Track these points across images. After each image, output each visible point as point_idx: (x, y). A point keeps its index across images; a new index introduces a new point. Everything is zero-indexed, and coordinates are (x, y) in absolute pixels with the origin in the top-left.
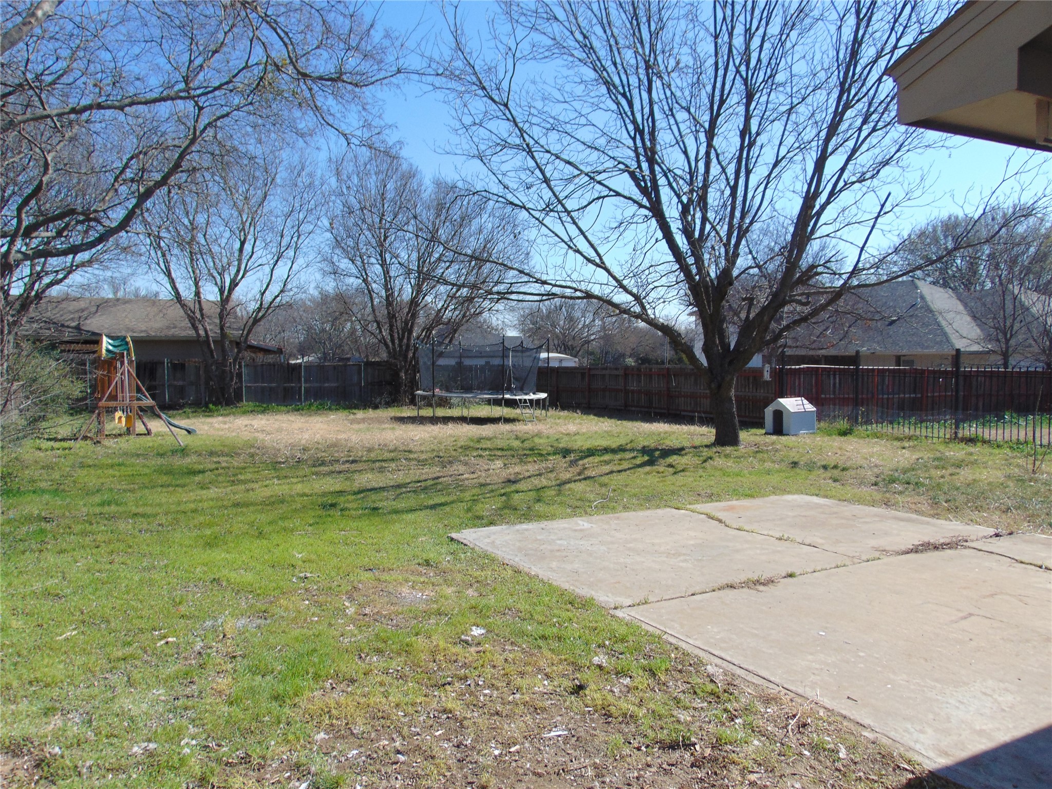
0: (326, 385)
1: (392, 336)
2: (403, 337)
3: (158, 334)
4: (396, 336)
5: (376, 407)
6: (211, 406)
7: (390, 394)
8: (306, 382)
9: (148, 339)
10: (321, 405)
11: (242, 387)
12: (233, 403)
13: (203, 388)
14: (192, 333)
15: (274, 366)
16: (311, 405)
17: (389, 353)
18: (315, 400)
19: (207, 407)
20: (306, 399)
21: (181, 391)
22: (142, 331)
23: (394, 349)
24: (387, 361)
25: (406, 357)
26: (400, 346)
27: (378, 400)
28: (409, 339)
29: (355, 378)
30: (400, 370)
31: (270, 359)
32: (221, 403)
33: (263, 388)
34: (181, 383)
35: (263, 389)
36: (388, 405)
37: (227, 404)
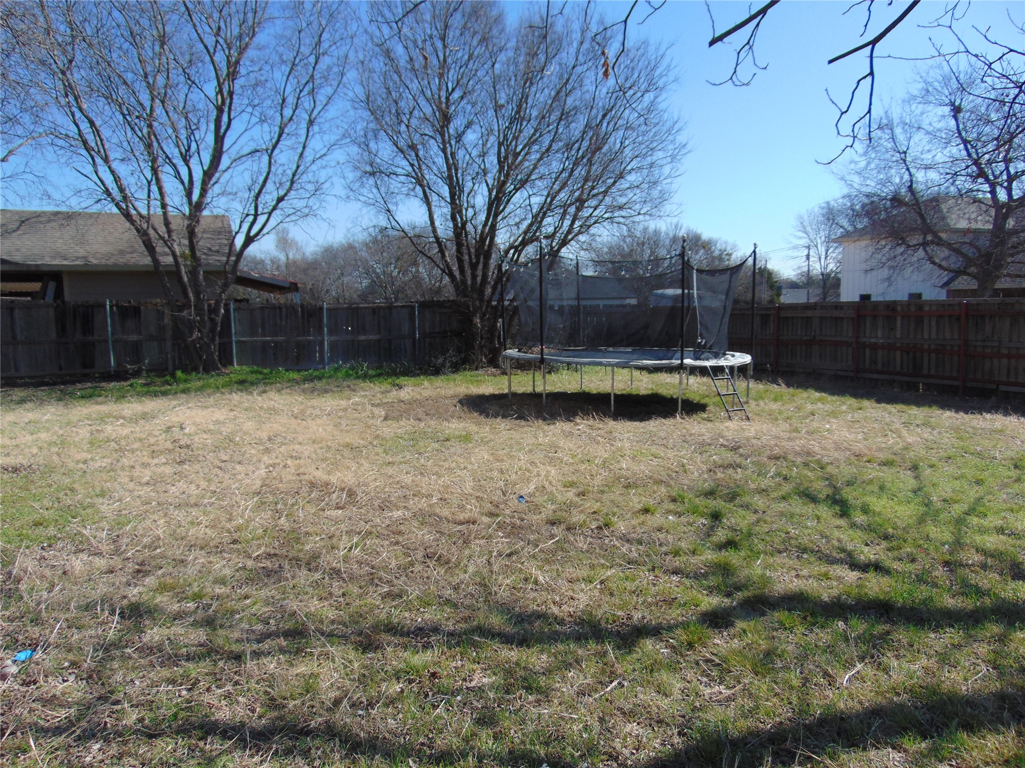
0: (362, 338)
1: (460, 261)
2: (478, 262)
3: (103, 262)
4: (466, 257)
5: (437, 372)
6: (179, 373)
7: (459, 350)
8: (330, 333)
9: (86, 269)
10: (352, 368)
11: (231, 343)
12: (216, 368)
13: (169, 344)
14: (147, 260)
15: (280, 308)
16: (337, 370)
17: (457, 287)
18: (344, 363)
19: (173, 375)
20: (331, 360)
21: (135, 351)
22: (78, 258)
23: (464, 282)
24: (453, 301)
25: (481, 292)
26: (474, 277)
27: (440, 361)
28: (486, 266)
29: (406, 328)
30: (474, 314)
31: (275, 298)
32: (196, 369)
33: (265, 343)
34: (134, 337)
35: (265, 345)
36: (456, 368)
37: (207, 371)
